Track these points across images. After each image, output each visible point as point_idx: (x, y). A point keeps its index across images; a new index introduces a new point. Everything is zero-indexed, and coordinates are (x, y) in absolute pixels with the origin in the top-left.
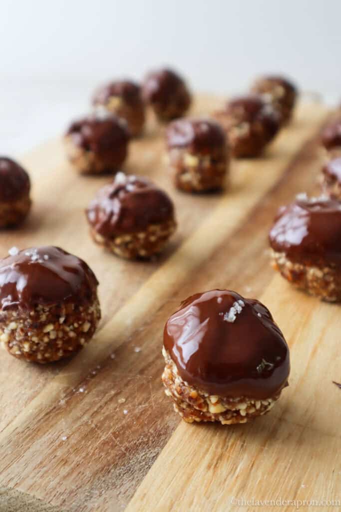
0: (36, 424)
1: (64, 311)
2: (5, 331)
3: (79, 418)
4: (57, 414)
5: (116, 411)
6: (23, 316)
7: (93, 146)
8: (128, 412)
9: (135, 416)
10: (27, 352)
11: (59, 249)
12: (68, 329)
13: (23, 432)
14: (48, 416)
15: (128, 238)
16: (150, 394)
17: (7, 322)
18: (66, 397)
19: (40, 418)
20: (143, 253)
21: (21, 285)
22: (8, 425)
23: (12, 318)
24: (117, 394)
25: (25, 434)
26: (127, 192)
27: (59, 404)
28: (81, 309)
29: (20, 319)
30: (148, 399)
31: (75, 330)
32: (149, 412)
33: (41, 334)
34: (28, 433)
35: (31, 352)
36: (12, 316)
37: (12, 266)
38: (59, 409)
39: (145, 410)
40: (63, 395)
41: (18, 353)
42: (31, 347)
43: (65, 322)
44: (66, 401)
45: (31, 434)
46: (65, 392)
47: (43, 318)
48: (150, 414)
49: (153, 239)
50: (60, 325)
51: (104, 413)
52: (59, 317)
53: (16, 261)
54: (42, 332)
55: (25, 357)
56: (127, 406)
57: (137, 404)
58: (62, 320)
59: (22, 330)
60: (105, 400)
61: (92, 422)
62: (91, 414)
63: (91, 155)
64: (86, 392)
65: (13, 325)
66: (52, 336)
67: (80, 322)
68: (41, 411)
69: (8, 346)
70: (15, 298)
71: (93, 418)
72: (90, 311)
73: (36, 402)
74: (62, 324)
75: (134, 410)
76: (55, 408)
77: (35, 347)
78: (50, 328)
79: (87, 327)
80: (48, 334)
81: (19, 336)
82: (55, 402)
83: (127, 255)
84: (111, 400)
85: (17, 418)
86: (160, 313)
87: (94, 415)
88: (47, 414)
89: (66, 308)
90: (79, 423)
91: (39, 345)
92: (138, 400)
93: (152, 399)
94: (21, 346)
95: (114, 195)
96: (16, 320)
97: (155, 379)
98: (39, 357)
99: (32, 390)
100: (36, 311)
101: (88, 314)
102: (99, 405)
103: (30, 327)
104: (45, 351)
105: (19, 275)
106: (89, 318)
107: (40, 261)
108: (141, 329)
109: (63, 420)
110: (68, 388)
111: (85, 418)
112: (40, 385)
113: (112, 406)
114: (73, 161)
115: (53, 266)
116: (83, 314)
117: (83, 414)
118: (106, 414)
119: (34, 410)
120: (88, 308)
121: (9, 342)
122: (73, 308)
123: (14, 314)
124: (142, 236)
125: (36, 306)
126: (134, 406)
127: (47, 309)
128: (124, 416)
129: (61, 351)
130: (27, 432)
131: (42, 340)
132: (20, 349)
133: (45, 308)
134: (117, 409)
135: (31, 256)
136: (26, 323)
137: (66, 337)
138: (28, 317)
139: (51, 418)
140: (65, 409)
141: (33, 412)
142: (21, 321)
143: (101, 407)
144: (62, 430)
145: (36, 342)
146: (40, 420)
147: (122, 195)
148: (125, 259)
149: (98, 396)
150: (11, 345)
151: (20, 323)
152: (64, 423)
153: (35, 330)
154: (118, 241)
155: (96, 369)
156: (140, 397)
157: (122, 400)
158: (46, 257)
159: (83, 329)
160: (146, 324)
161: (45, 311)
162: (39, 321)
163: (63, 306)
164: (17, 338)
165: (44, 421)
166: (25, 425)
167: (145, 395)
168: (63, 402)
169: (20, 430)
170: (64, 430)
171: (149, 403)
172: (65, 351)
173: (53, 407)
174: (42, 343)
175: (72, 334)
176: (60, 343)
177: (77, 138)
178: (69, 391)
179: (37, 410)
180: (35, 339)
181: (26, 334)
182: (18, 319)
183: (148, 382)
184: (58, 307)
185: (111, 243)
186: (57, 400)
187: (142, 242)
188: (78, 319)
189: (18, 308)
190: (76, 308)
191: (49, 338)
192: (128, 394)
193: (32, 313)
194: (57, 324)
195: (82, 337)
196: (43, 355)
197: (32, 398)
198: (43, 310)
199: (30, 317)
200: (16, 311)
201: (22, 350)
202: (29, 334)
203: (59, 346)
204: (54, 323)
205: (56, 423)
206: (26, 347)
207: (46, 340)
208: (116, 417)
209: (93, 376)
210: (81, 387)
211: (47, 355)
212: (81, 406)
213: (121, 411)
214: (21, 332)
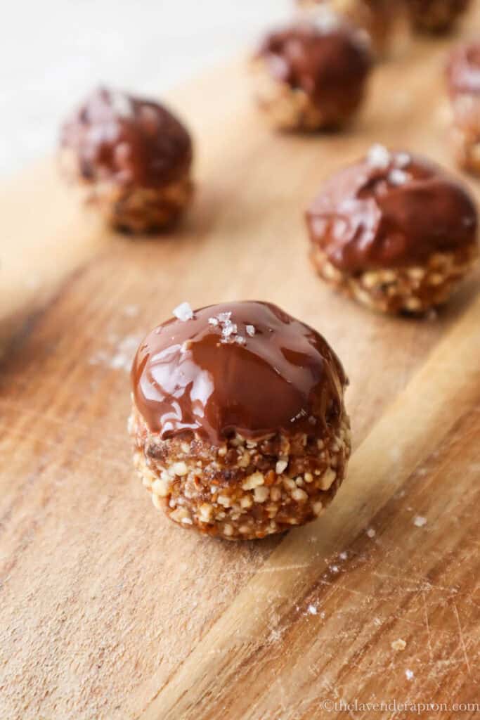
0: (225, 685)
1: (286, 450)
2: (163, 475)
3: (313, 680)
4: (267, 666)
5: (389, 668)
6: (204, 455)
7: (309, 82)
8: (415, 675)
9: (430, 686)
10: (204, 523)
11: (273, 308)
12: (291, 484)
13: (199, 703)
14: (248, 668)
15: (388, 276)
16: (456, 633)
17: (169, 461)
18: (281, 623)
19: (231, 671)
20: (413, 304)
21: (203, 391)
22: (167, 683)
23: (180, 456)
24: (388, 627)
25: (203, 709)
26: (392, 186)
27: (270, 639)
28: (321, 444)
29: (197, 459)
30: (453, 645)
31: (304, 487)
32: (459, 681)
33: (237, 492)
34: (208, 708)
35: (213, 522)
36: (180, 451)
37: (183, 348)
38: (270, 652)
39: (452, 675)
40: (275, 619)
41: (186, 520)
42: (213, 514)
43: (287, 471)
44: (282, 633)
45: (217, 712)
46: (278, 610)
47: (244, 461)
48: (464, 686)
49: (437, 279)
50: (276, 476)
51: (364, 673)
52: (275, 459)
53: (192, 338)
54: (239, 488)
55: (200, 530)
56: (411, 659)
57: (431, 655)
58: (281, 466)
59: (198, 480)
60: (362, 640)
61: (341, 692)
62: (337, 671)
63: (302, 97)
64: (323, 615)
65: (180, 468)
66: (259, 498)
67: (318, 473)
68: (232, 654)
69: (168, 505)
70: (188, 418)
71: (342, 683)
72: (336, 448)
73: (220, 631)
74: (281, 475)
75: (427, 670)
76: (260, 648)
77: (222, 515)
78: (255, 481)
79: (328, 480)
80: (252, 492)
81: (191, 491)
82: (259, 633)
83: (383, 306)
84: (376, 639)
85: (185, 667)
86: (456, 438)
87: (344, 674)
88: (246, 662)
89: (291, 442)
90: (313, 694)
91: (231, 512)
92: (433, 645)
93: (463, 647)
94: (194, 509)
95: (366, 191)
96: (187, 460)
97: (464, 596)
98: (228, 530)
99: (212, 602)
100: (230, 446)
101: (332, 453)
102: (351, 650)
103: (215, 478)
104: (242, 521)
105: (198, 368)
106: (333, 461)
107: (240, 340)
108: (423, 472)
109: (279, 681)
110: (285, 603)
111: (326, 681)
112: (228, 589)
113: (379, 655)
114: (264, 106)
115: (265, 350)
116: (323, 455)
117: (321, 672)
118: (369, 675)
119: (219, 651)
120: (332, 441)
121: (169, 497)
122: (305, 443)
123: (185, 448)
124: (416, 274)
125: (232, 435)
126: (425, 659)
127: (252, 444)
128: (408, 685)
129: (273, 525)
130: (206, 705)
131: (239, 504)
132: (191, 514)
133: (249, 442)
134: (392, 665)
135: (221, 326)
136: (208, 468)
137: (288, 500)
138: (213, 458)
139: (255, 672)
140: (282, 653)
141: (216, 653)
142: (199, 463)
143: (356, 655)
144: (279, 707)
145: (227, 506)
146: (231, 677)
147: (381, 189)
148: (376, 312)
149: (347, 629)
150: (172, 503)
151: (196, 467)
152: (282, 690)
153: (226, 485)
154: (370, 280)
155: (338, 562)
156: (436, 640)
157: (399, 644)
158: (251, 329)
159: (321, 484)
160: (430, 461)
161: (248, 447)
162: (236, 467)
163: (285, 440)
164: (187, 494)
165: (242, 681)
166: (202, 686)
167: (445, 635)
168: (276, 636)
169: (192, 698)
170: (284, 709)
171: (457, 657)
172: (280, 524)
173: (257, 645)
174: (236, 508)
175: (298, 495)
176: (272, 509)
177: (279, 66)
178: (287, 609)
179: (225, 651)
180: (224, 501)
181: (207, 490)
182: (191, 458)
183: (450, 602)
184: (275, 441)
185: (353, 283)
186: (264, 629)
187: (417, 285)
188: (314, 465)
189: (193, 438)
190: (311, 441)
191: (252, 499)
192: (410, 630)
193: (223, 451)
194: (270, 473)
195: (317, 500)
196: (235, 529)
197: (212, 620)
198: (245, 445)
199: (219, 459)
200: (189, 442)
201: (195, 516)
202: (213, 490)
203: (271, 516)
204: (264, 472)
205: (266, 687)
206: (204, 514)
207: (246, 503)
208: (389, 687)
209: (334, 578)
210: (313, 603)
211: (243, 529)
212: (313, 649)
213: (400, 670)
214: (195, 484)
